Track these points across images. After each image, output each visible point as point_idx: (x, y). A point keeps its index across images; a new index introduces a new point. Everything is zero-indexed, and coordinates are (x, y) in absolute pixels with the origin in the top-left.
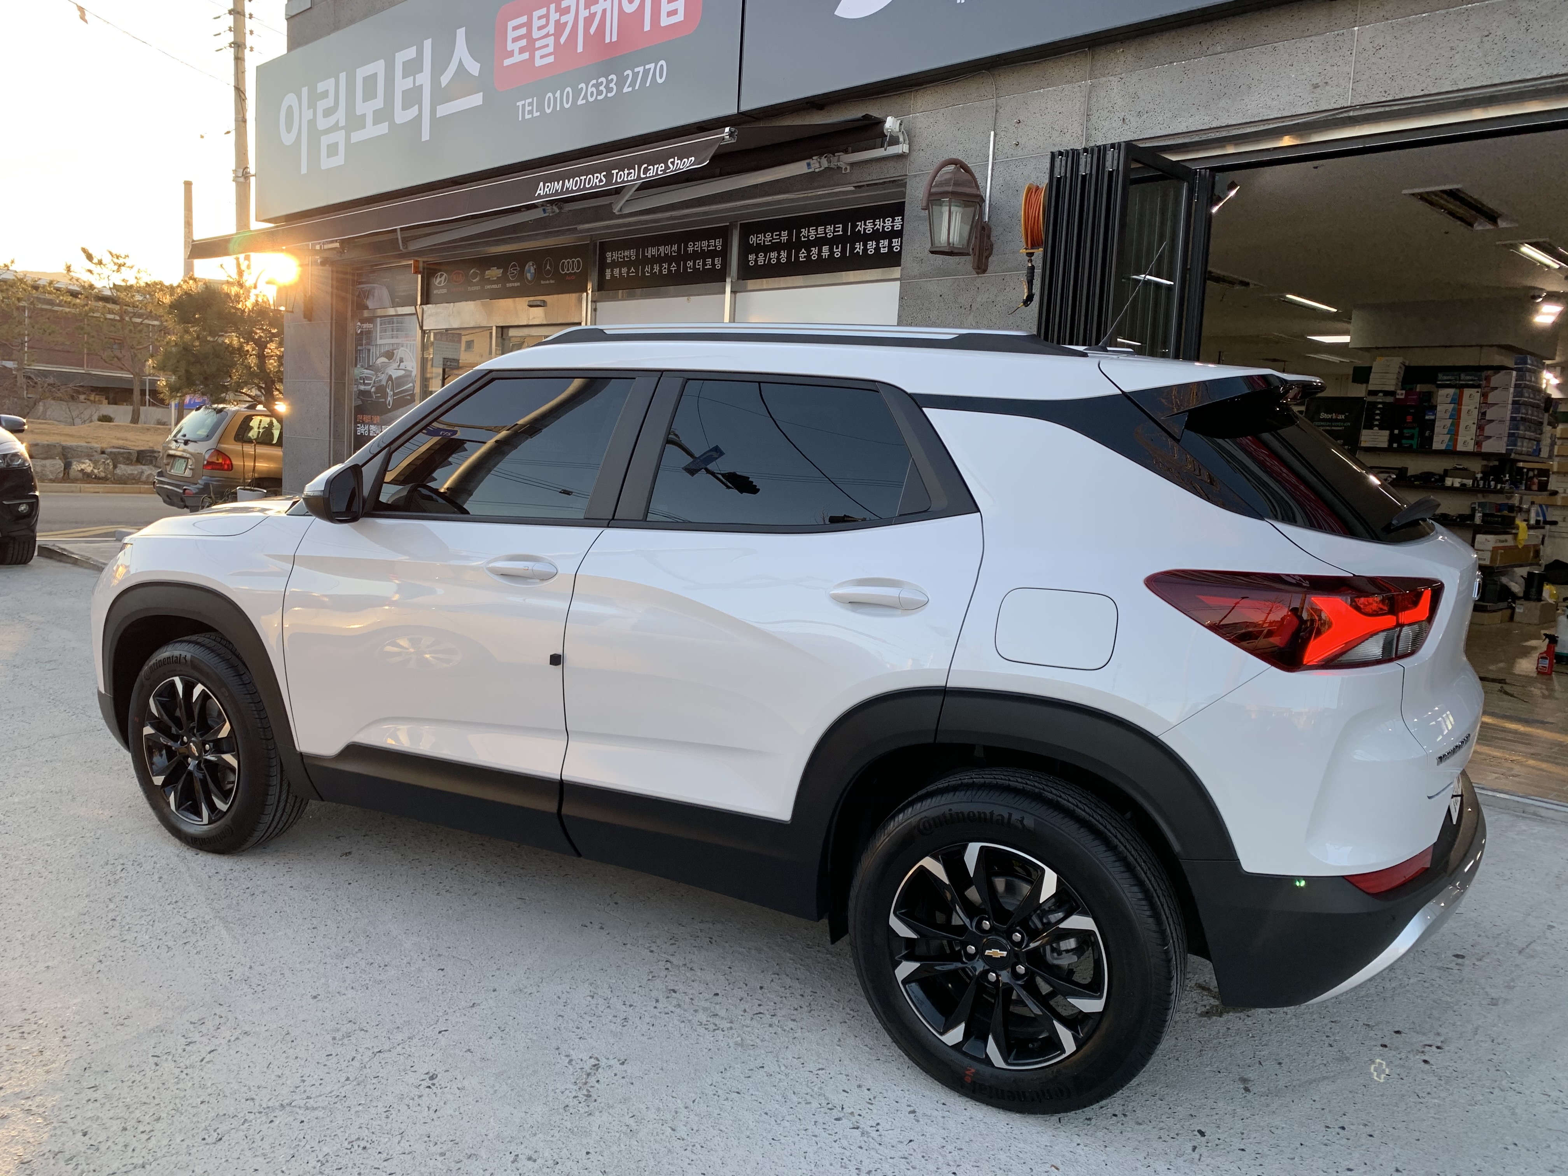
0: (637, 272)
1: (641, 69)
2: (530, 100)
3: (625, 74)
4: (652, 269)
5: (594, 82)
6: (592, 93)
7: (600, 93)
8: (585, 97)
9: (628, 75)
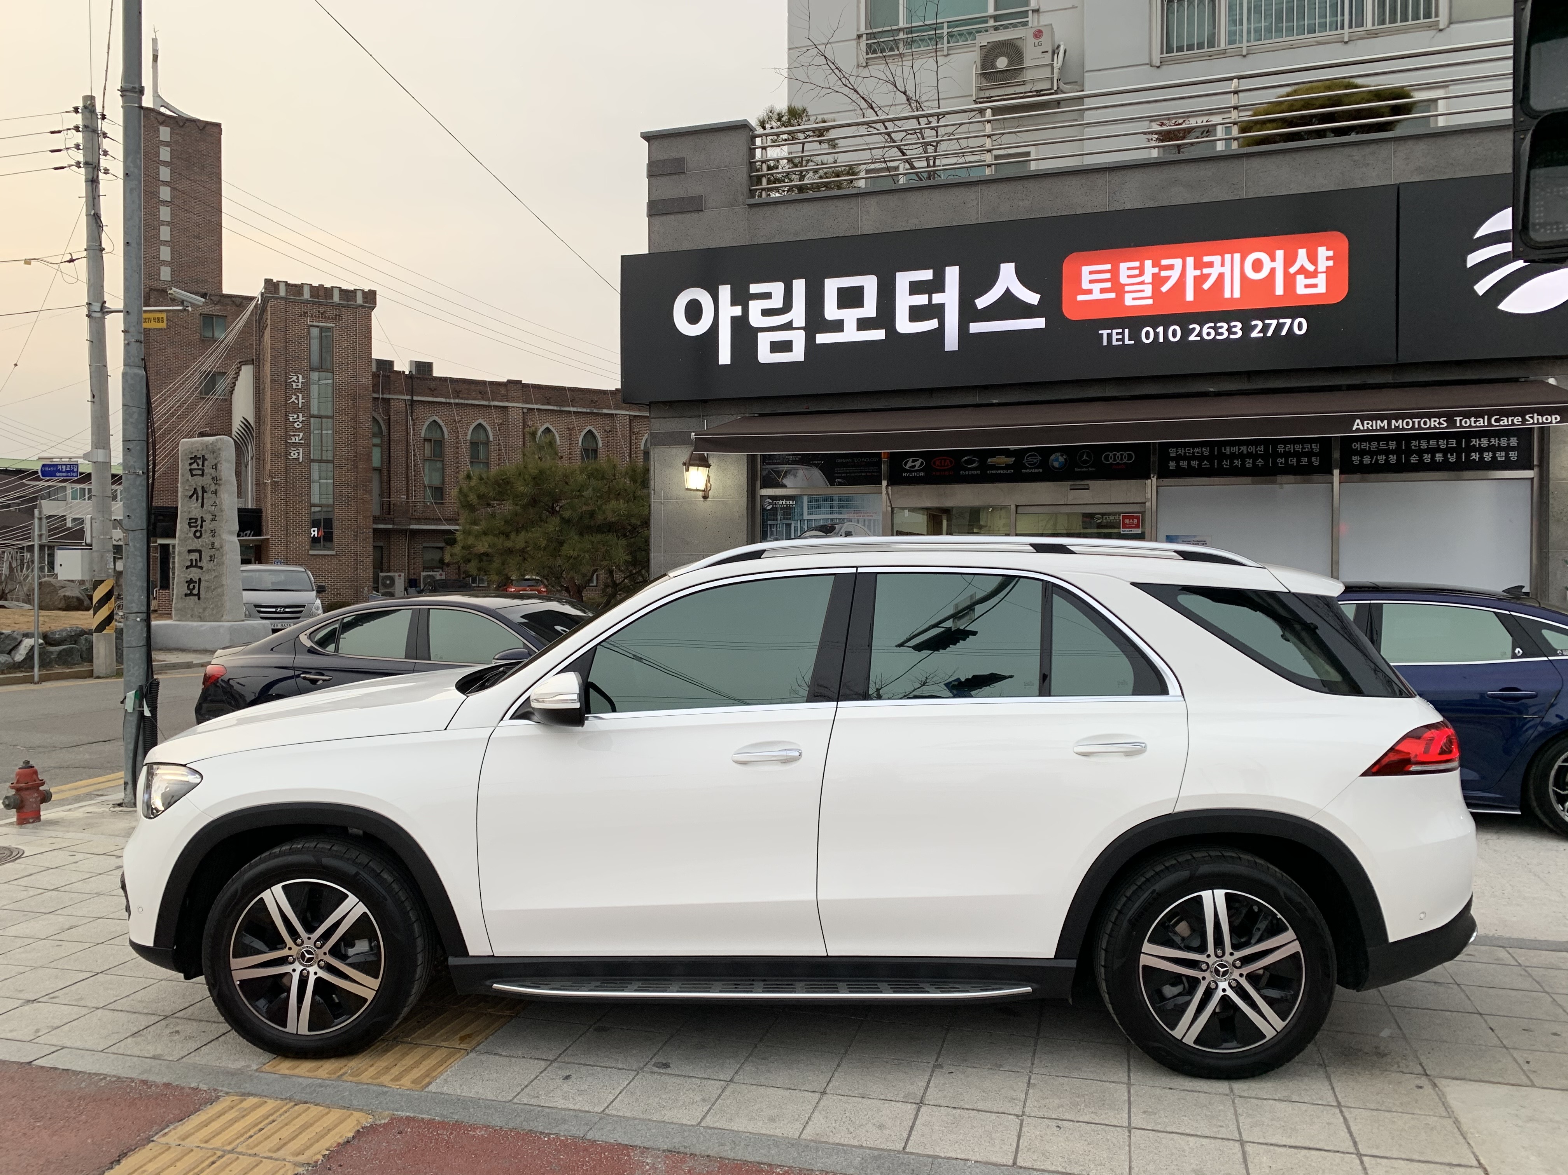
0: (1212, 464)
1: (1274, 322)
2: (1120, 331)
3: (1253, 323)
4: (1232, 463)
5: (1212, 325)
6: (1208, 334)
7: (1217, 333)
8: (1200, 334)
9: (1256, 326)
